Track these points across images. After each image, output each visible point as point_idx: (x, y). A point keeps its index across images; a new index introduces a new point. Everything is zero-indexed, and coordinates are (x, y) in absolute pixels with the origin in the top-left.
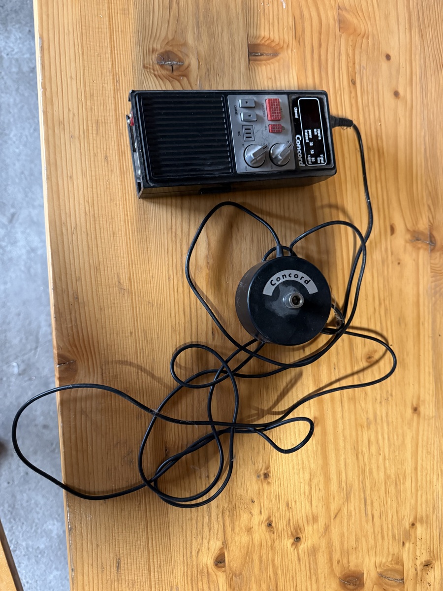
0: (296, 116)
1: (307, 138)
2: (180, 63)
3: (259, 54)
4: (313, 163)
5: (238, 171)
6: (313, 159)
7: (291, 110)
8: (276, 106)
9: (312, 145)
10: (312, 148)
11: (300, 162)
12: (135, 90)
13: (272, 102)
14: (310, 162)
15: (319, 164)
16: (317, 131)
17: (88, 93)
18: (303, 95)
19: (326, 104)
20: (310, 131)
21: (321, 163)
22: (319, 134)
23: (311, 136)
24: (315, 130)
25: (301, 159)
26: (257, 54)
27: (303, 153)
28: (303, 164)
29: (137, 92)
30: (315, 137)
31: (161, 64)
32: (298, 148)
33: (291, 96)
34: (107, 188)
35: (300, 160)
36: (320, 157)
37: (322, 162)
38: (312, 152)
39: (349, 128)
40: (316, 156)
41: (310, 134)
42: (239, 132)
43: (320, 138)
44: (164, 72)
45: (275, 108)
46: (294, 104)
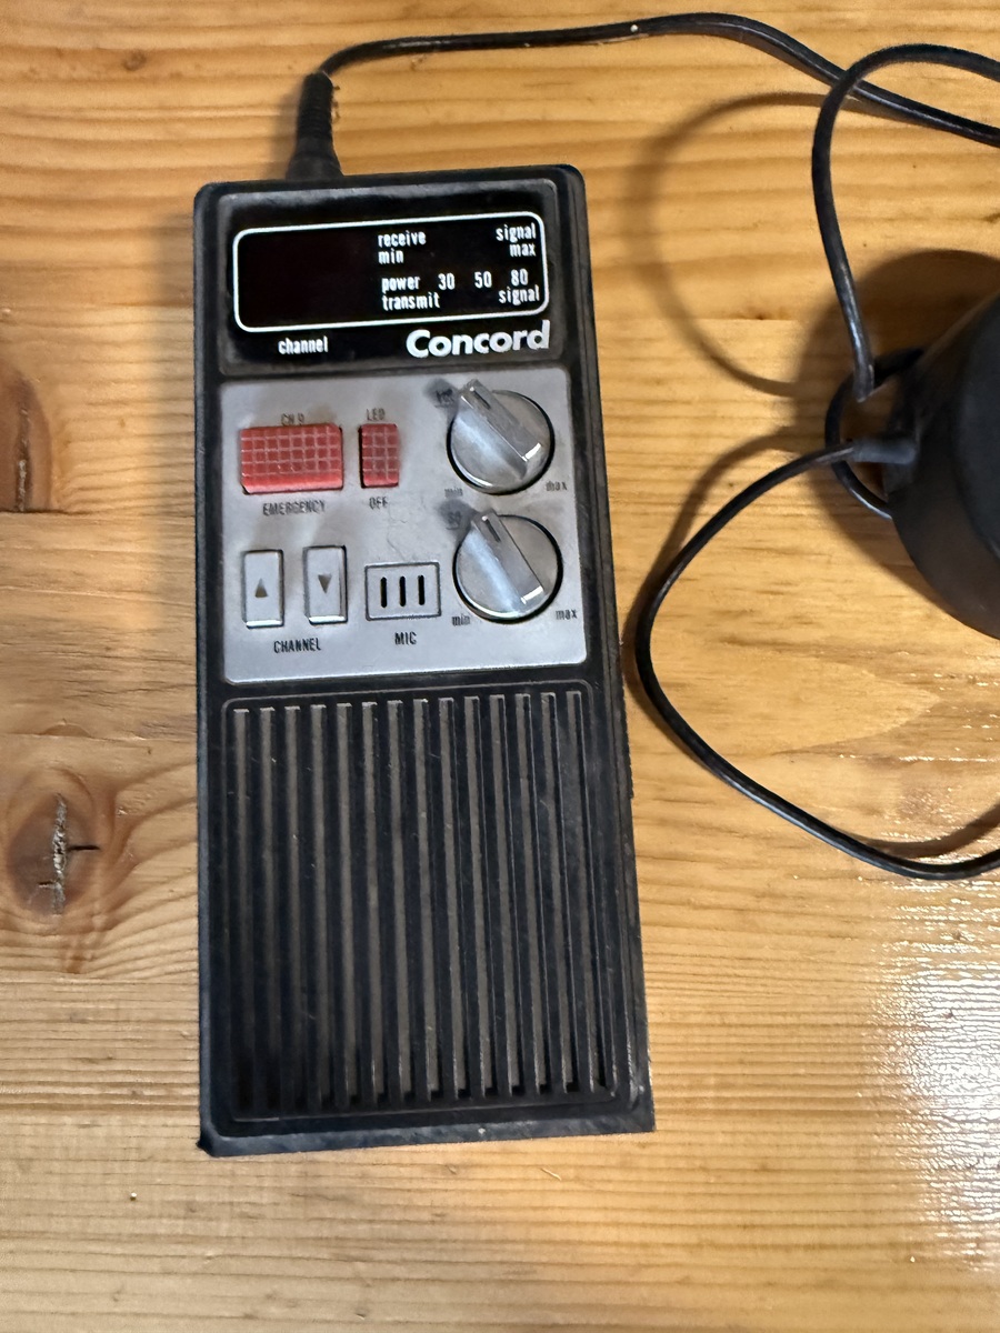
0: (319, 345)
1: (422, 302)
2: (61, 812)
3: (22, 464)
4: (535, 279)
5: (579, 656)
6: (519, 276)
7: (292, 369)
8: (280, 449)
9: (451, 276)
10: (465, 280)
11: (531, 343)
12: (197, 1134)
13: (261, 468)
14: (533, 295)
15: (538, 250)
16: (385, 249)
17: (180, 1227)
18: (221, 303)
19: (258, 197)
20: (388, 284)
21: (536, 241)
22: (402, 239)
23: (413, 282)
24: (383, 258)
25: (519, 335)
26: (23, 474)
27: (491, 327)
28: (539, 328)
29: (209, 1124)
30: (415, 261)
31: (62, 897)
32: (468, 350)
33: (228, 365)
34: (578, 1179)
35: (524, 341)
36: (507, 243)
37: (530, 232)
38: (484, 279)
39: (337, 97)
40: (502, 263)
41: (400, 283)
42: (399, 639)
43: (421, 238)
44: (98, 884)
45: (285, 455)
46: (261, 356)
